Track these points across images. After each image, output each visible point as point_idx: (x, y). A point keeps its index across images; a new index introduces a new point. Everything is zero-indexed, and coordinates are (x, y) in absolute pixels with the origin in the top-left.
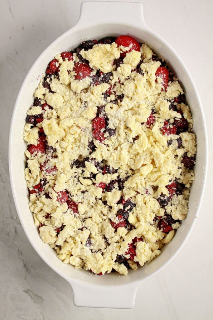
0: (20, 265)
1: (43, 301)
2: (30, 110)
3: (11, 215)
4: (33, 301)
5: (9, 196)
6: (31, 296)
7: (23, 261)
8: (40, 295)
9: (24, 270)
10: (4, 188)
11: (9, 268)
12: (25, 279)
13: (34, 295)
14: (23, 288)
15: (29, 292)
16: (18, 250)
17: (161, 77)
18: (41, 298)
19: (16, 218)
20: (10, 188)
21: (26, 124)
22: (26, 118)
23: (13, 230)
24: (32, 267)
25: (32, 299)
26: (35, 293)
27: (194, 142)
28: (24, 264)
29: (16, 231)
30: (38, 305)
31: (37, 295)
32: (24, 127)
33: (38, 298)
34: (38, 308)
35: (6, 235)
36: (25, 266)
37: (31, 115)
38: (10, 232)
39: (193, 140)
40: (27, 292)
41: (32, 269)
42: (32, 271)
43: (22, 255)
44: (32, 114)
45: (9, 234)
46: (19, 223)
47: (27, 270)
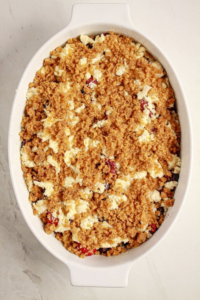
0: (20, 248)
1: (41, 280)
2: (175, 186)
3: (11, 200)
4: (32, 281)
5: (9, 183)
6: (29, 276)
7: (22, 243)
8: (38, 275)
9: (23, 252)
10: (5, 176)
11: (9, 250)
12: (24, 260)
13: (33, 275)
14: (23, 268)
15: (28, 273)
16: (18, 234)
17: (54, 217)
18: (39, 278)
19: (16, 204)
20: (9, 175)
21: (179, 173)
22: (178, 178)
23: (13, 215)
24: (31, 249)
25: (31, 279)
26: (34, 274)
27: (23, 159)
28: (23, 246)
29: (16, 216)
30: (36, 285)
31: (35, 275)
32: (180, 170)
33: (36, 278)
34: (37, 287)
35: (7, 219)
36: (24, 248)
37: (174, 181)
38: (11, 216)
39: (23, 161)
40: (26, 272)
41: (31, 251)
42: (31, 253)
43: (21, 238)
44: (173, 183)
45: (9, 218)
46: (19, 209)
47: (26, 252)
